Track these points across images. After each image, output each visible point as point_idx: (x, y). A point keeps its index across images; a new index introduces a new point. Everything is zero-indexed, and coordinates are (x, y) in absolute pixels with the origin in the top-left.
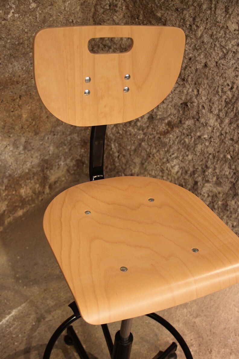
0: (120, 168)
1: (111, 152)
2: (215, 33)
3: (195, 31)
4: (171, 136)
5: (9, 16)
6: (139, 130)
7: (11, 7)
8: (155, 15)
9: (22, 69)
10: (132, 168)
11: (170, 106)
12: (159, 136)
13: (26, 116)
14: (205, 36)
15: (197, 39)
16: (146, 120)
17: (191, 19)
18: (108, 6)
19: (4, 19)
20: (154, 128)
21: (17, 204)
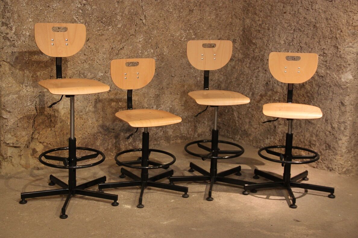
0: (239, 127)
1: (234, 118)
2: (276, 46)
3: (268, 46)
4: (262, 102)
5: (182, 39)
7: (184, 36)
8: (252, 42)
9: (186, 63)
10: (244, 126)
11: (261, 86)
12: (257, 103)
13: (187, 86)
14: (272, 48)
15: (270, 50)
17: (267, 42)
19: (180, 40)
20: (254, 100)
21: (178, 135)
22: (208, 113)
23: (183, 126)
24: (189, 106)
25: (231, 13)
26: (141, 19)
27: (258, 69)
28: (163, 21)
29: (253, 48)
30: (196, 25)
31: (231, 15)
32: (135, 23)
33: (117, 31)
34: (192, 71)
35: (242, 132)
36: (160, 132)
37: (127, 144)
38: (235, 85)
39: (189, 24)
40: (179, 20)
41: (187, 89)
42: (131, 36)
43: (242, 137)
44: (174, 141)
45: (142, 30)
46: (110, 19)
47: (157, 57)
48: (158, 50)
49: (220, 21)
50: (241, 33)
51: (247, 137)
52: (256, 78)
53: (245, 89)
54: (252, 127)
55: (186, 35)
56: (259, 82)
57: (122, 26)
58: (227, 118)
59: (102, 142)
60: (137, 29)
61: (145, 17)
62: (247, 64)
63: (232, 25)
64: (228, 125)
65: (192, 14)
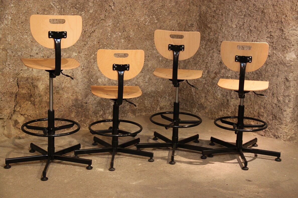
0: (196, 101)
1: (192, 93)
2: (229, 30)
3: (222, 30)
4: (216, 79)
5: (146, 24)
6: (203, 79)
7: (147, 21)
8: (207, 26)
9: (150, 45)
10: (201, 100)
11: (215, 65)
12: (212, 80)
13: (150, 65)
14: (226, 31)
15: (223, 33)
16: (206, 73)
17: (220, 26)
18: (190, 25)
19: (145, 25)
20: (209, 77)
21: (143, 108)
22: (169, 89)
23: (147, 100)
24: (152, 83)
25: (189, 1)
26: (110, 6)
27: (213, 50)
28: (129, 8)
29: (208, 32)
30: (158, 11)
31: (189, 3)
32: (105, 9)
33: (89, 16)
34: (155, 52)
35: (199, 106)
36: (127, 106)
37: (98, 116)
38: (193, 64)
39: (152, 11)
40: (144, 7)
41: (150, 67)
42: (102, 21)
43: (199, 110)
44: (139, 114)
45: (111, 15)
46: (83, 5)
47: (125, 39)
48: (125, 33)
49: (179, 8)
50: (198, 18)
51: (203, 109)
52: (211, 58)
53: (202, 68)
54: (207, 101)
55: (150, 19)
56: (213, 61)
57: (93, 11)
58: (186, 93)
59: (77, 114)
60: (107, 14)
61: (114, 3)
62: (203, 45)
63: (190, 11)
64: (186, 99)
65: (155, 2)
